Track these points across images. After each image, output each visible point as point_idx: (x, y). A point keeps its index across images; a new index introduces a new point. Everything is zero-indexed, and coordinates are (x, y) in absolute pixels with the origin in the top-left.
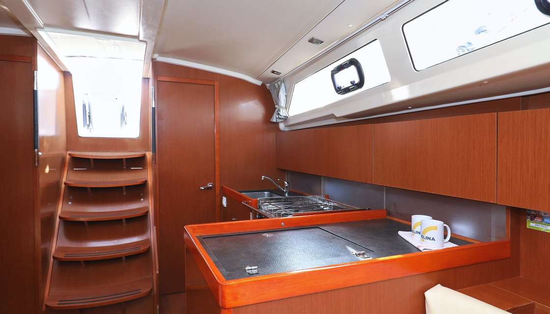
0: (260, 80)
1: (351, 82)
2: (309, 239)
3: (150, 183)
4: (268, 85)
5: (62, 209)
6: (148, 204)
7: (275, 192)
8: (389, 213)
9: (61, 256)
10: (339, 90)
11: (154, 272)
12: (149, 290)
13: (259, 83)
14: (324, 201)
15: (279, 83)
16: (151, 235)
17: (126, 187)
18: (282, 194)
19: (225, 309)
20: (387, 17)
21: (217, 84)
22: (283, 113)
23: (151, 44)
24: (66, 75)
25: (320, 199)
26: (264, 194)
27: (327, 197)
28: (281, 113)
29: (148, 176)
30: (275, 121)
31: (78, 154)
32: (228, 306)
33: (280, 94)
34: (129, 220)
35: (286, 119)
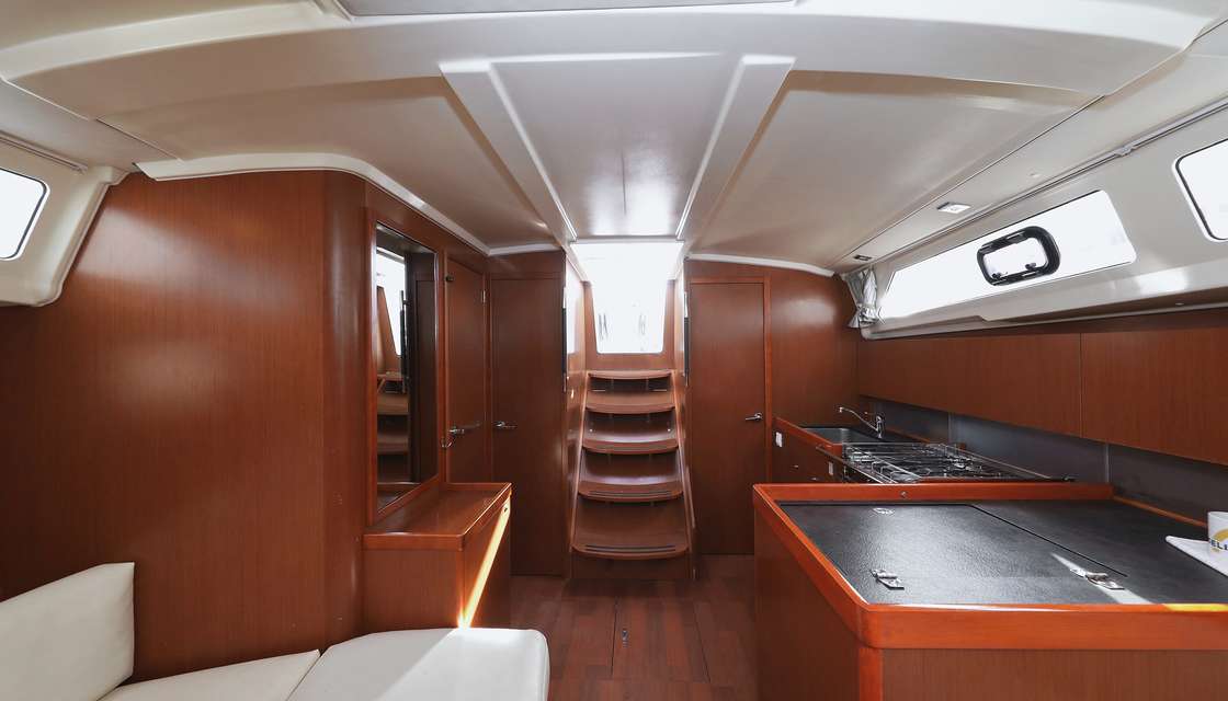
0: (832, 269)
1: (1027, 266)
2: (963, 528)
3: (677, 409)
4: (843, 276)
5: (583, 437)
6: (676, 436)
7: (859, 430)
8: (1119, 491)
9: (586, 493)
10: (996, 279)
11: (688, 524)
12: (685, 548)
13: (829, 273)
14: (958, 453)
15: (865, 272)
16: (683, 475)
17: (651, 414)
18: (872, 434)
19: (870, 647)
20: (1132, 150)
21: (767, 282)
22: (870, 314)
23: (690, 243)
24: (586, 285)
25: (949, 449)
26: (839, 431)
27: (964, 446)
28: (867, 315)
29: (673, 400)
30: (857, 326)
31: (598, 373)
32: (874, 644)
33: (866, 287)
34: (656, 455)
35: (875, 322)
